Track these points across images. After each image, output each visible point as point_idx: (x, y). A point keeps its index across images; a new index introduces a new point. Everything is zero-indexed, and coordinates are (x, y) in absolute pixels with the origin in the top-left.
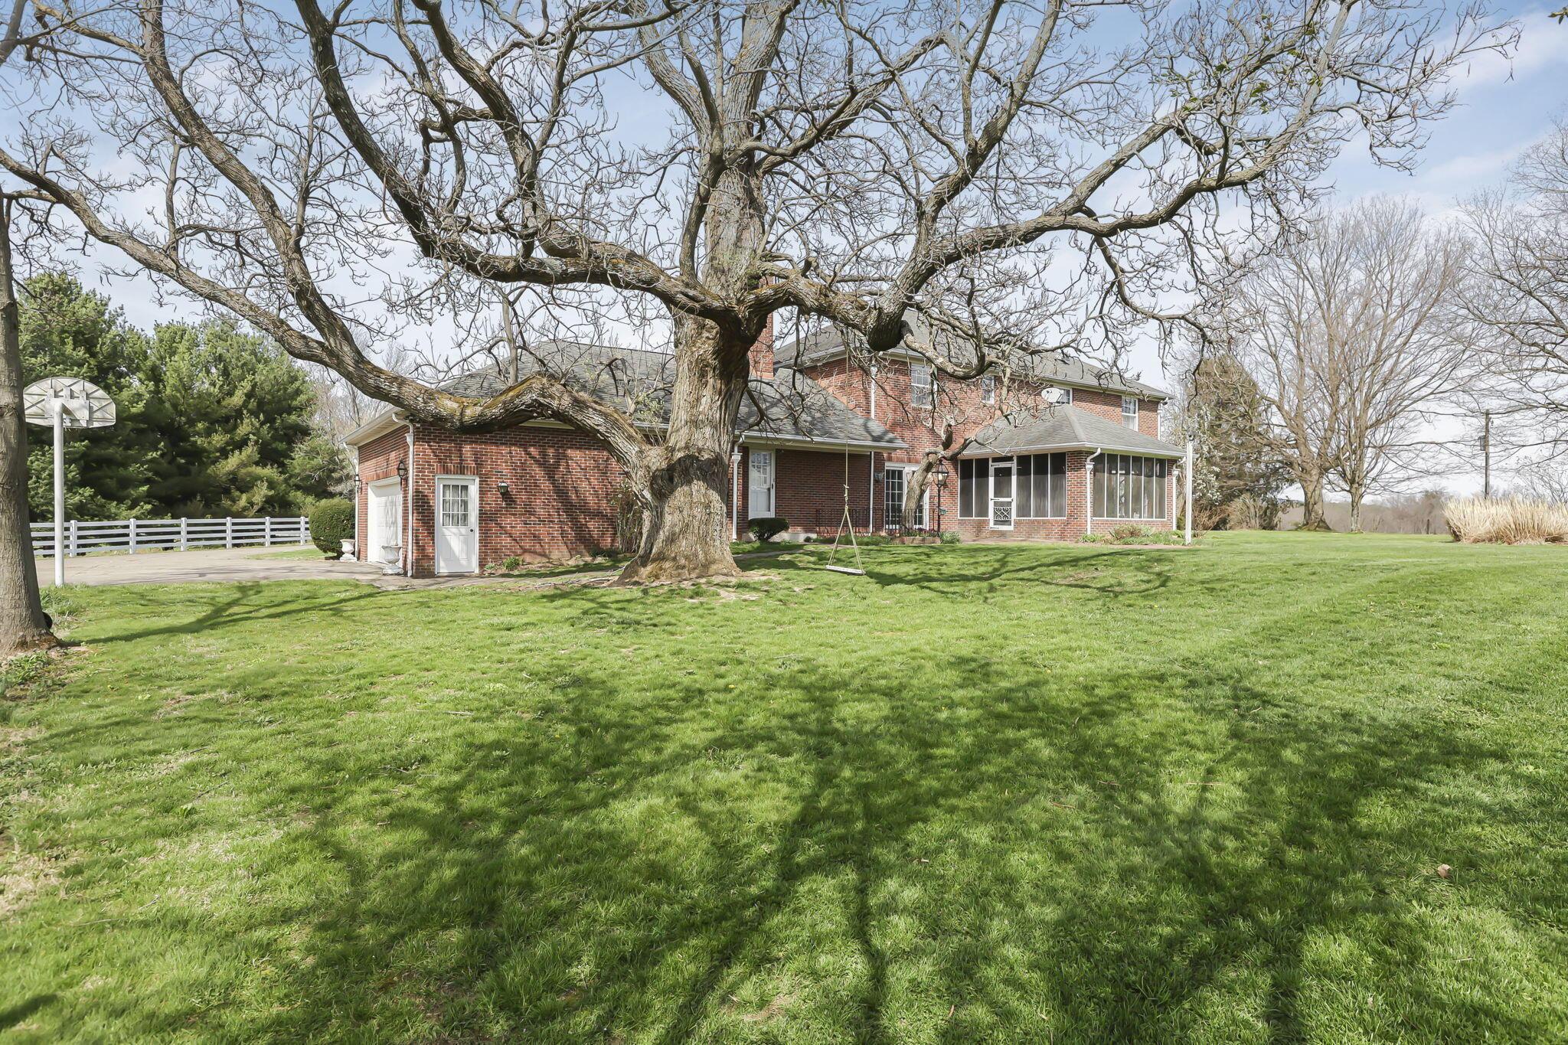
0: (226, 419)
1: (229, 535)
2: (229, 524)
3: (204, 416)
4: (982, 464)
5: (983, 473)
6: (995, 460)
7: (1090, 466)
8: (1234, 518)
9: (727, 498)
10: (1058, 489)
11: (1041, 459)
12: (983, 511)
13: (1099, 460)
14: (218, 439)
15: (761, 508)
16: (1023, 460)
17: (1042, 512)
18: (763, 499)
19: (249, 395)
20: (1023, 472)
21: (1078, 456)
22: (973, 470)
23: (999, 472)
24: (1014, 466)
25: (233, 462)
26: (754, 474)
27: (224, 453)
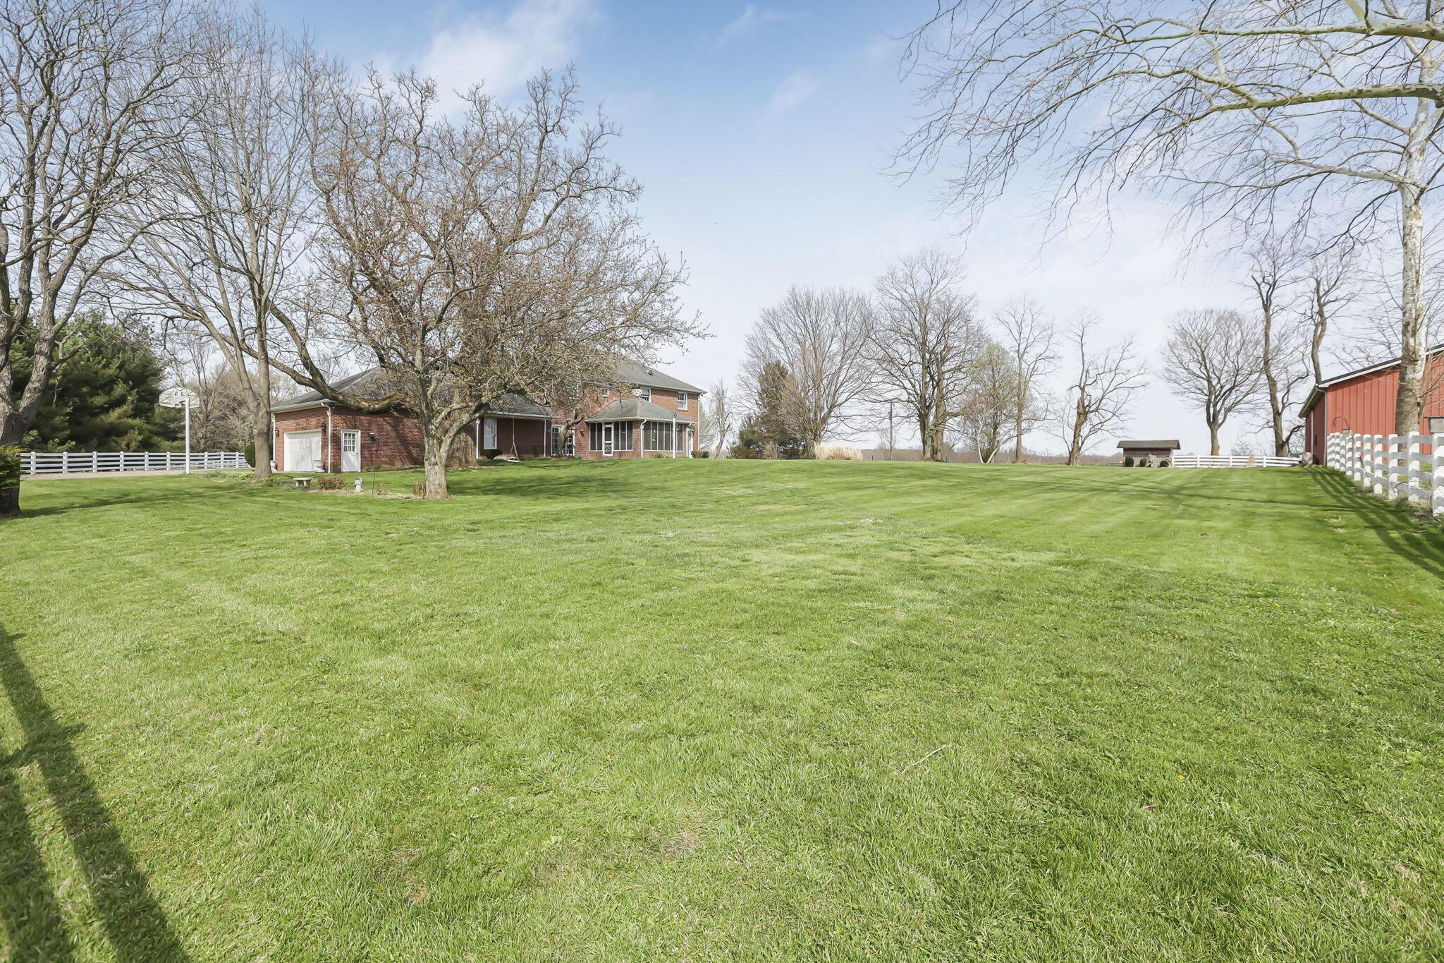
0: (102, 387)
1: (122, 463)
2: (122, 456)
3: (86, 382)
4: (600, 425)
5: (600, 430)
6: (606, 423)
7: (642, 427)
8: (766, 452)
9: (474, 439)
10: (630, 436)
11: (623, 423)
12: (600, 448)
13: (648, 424)
14: (99, 400)
15: (490, 444)
16: (616, 424)
17: (623, 448)
18: (491, 441)
19: (120, 367)
20: (616, 429)
21: (638, 422)
22: (595, 427)
23: (608, 430)
24: (612, 426)
25: (113, 416)
26: (486, 428)
27: (105, 410)
